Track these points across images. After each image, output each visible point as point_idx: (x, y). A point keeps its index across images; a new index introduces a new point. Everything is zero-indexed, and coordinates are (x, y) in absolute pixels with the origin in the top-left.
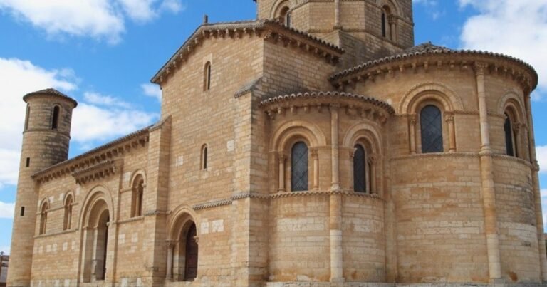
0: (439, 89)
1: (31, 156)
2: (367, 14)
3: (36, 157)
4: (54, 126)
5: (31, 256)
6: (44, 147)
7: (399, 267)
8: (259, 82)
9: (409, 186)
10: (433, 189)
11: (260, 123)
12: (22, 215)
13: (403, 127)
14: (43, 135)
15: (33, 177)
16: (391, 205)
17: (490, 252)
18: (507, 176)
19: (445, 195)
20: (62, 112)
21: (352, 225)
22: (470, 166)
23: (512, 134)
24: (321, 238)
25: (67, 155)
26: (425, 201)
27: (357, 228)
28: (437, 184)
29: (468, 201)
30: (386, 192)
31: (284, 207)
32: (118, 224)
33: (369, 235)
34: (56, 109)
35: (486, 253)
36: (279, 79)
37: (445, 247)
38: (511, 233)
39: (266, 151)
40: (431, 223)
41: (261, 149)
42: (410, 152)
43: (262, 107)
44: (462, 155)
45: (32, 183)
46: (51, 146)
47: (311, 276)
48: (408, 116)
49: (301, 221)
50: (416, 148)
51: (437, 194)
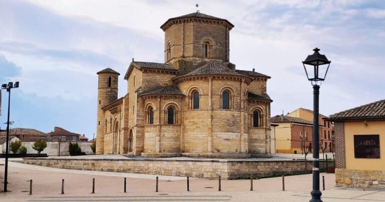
0: (197, 87)
1: (101, 99)
2: (194, 49)
3: (103, 100)
4: (110, 86)
5: (103, 141)
6: (105, 95)
7: (184, 147)
8: (140, 88)
9: (188, 120)
10: (193, 122)
11: (141, 102)
12: (99, 124)
13: (187, 100)
14: (105, 90)
15: (102, 109)
16: (182, 127)
17: (209, 142)
18: (219, 116)
19: (197, 124)
20: (113, 79)
21: (164, 135)
22: (205, 114)
23: (230, 99)
24: (154, 139)
25: (117, 97)
26: (191, 126)
27: (166, 136)
28: (194, 120)
29: (203, 125)
30: (181, 122)
31: (147, 129)
32: (120, 131)
33: (171, 138)
34: (110, 78)
35: (208, 143)
36: (149, 85)
37: (195, 141)
38: (219, 136)
39: (143, 111)
40: (192, 133)
41: (141, 110)
42: (189, 109)
43: (141, 96)
44: (202, 110)
45: (102, 111)
46: (108, 95)
47: (151, 151)
48: (188, 96)
49: (150, 134)
50: (191, 107)
51: (194, 123)
